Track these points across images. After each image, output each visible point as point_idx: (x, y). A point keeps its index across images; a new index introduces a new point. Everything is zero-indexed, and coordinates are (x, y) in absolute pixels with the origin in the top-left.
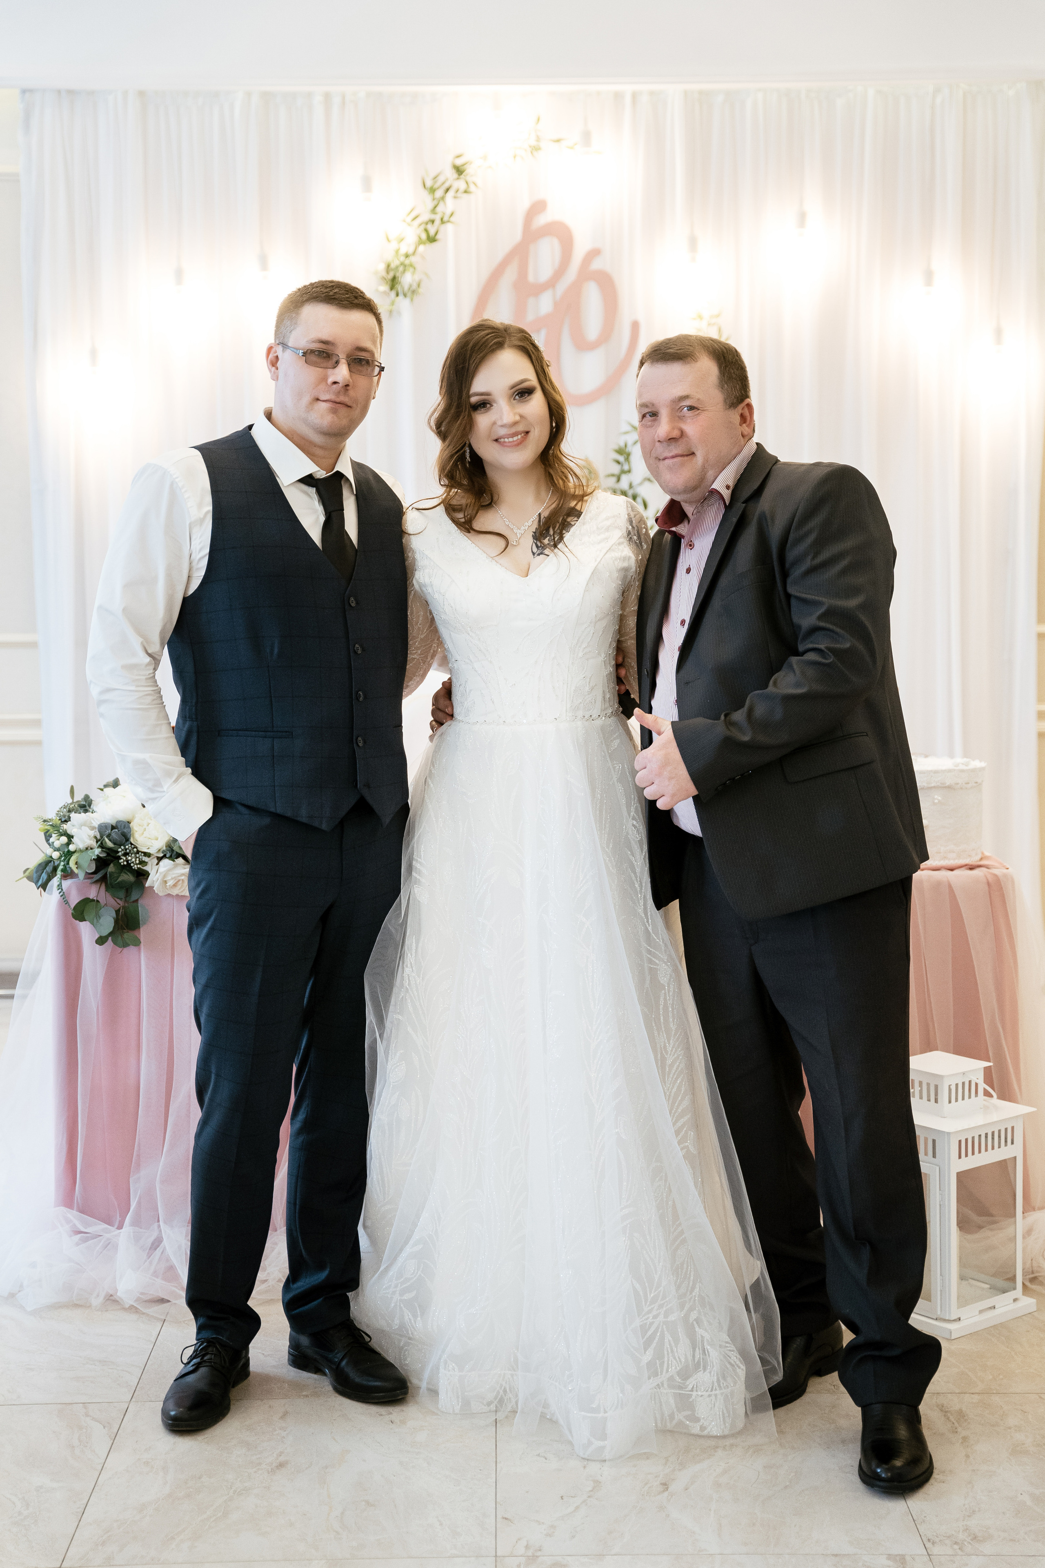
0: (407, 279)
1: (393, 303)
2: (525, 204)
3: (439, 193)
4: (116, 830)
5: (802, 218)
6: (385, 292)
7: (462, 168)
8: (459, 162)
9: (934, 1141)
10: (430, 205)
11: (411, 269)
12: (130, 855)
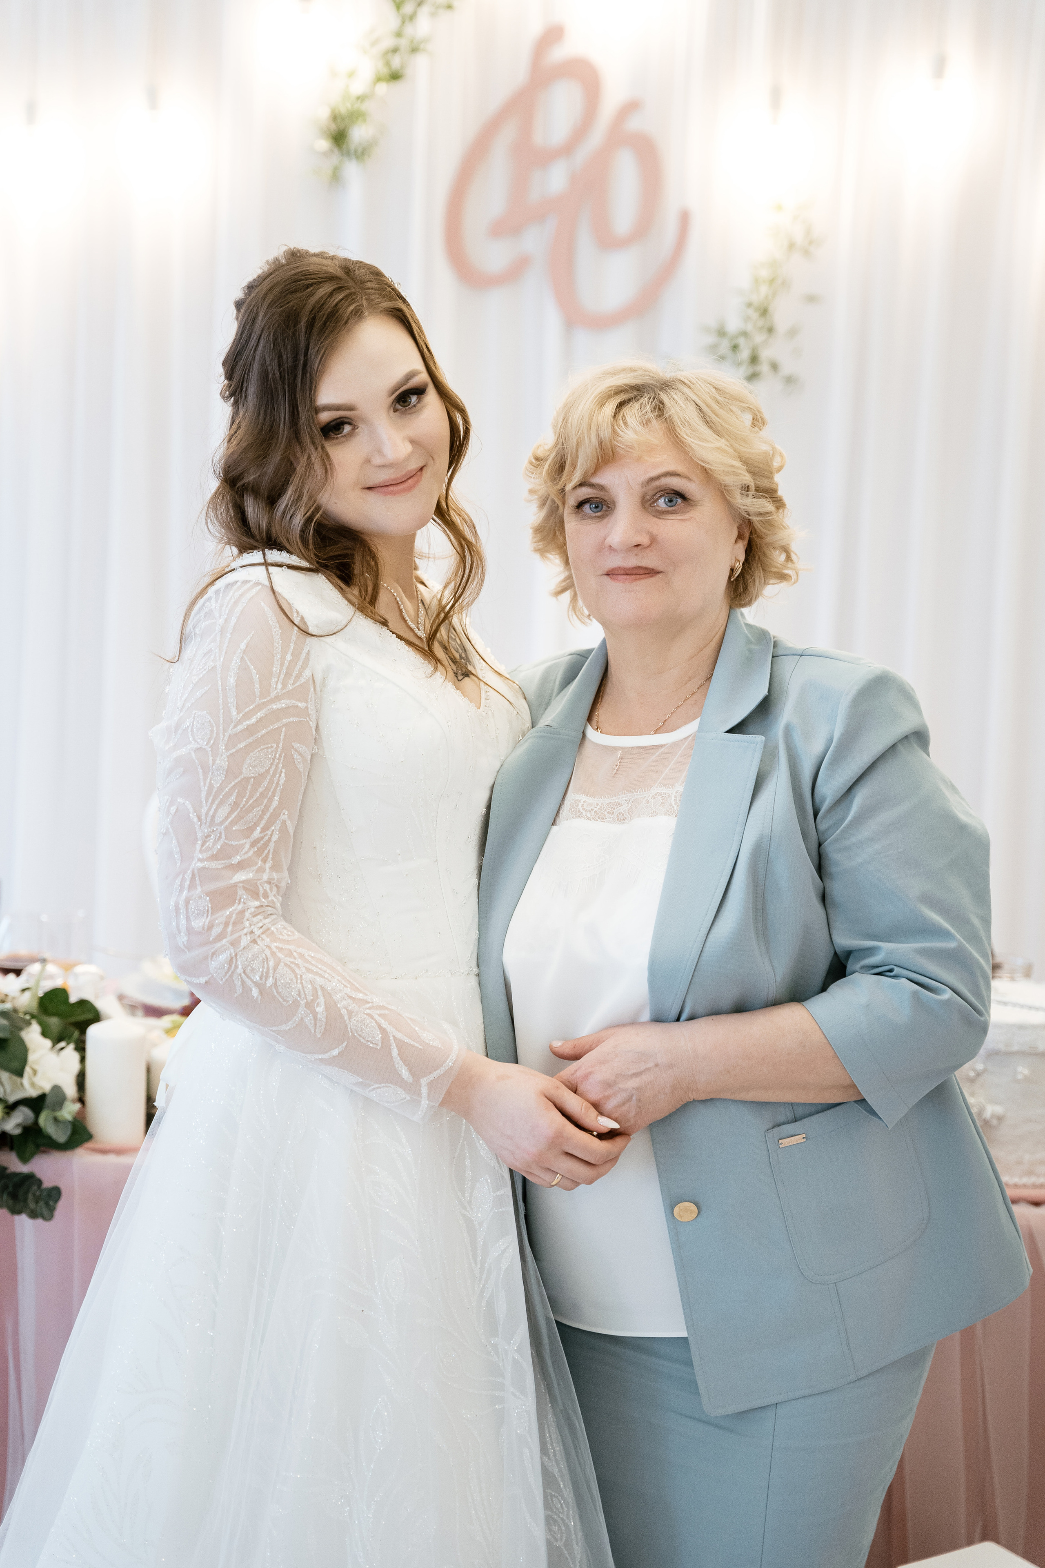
0: (359, 134)
1: (337, 168)
2: (535, 28)
5: (940, 66)
6: (325, 154)
10: (395, 23)
11: (364, 120)
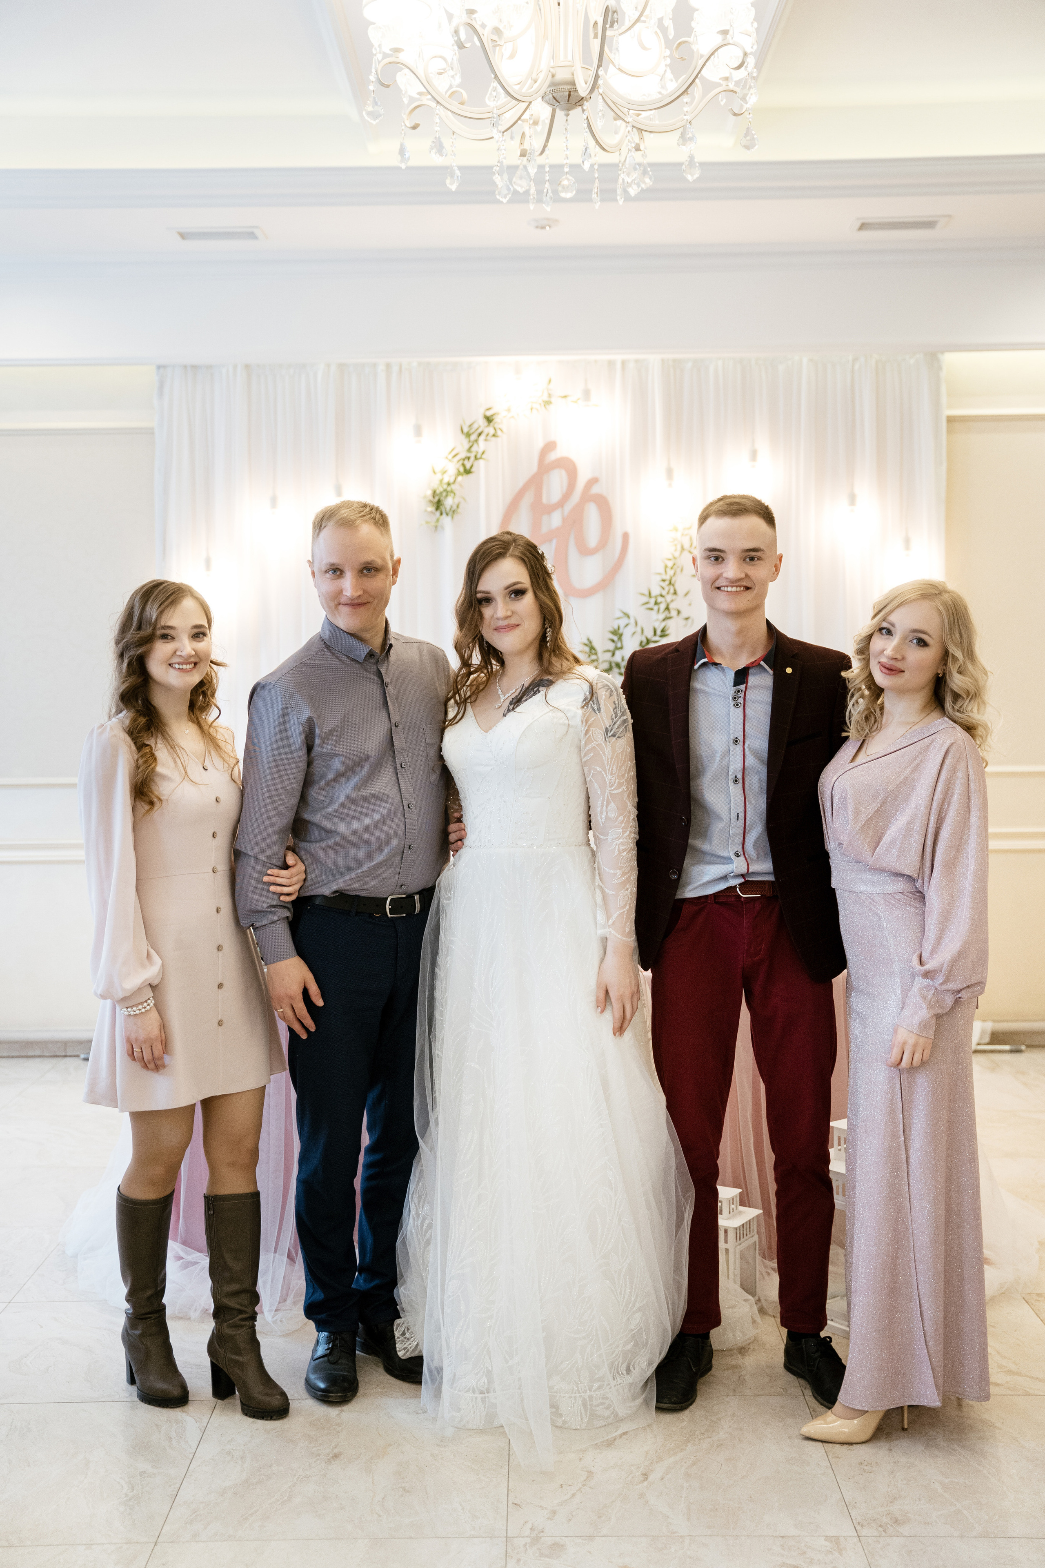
0: (449, 502)
1: (438, 520)
2: (540, 444)
3: (473, 437)
5: (754, 455)
6: (432, 512)
7: (491, 418)
8: (488, 414)
10: (467, 446)
11: (452, 495)
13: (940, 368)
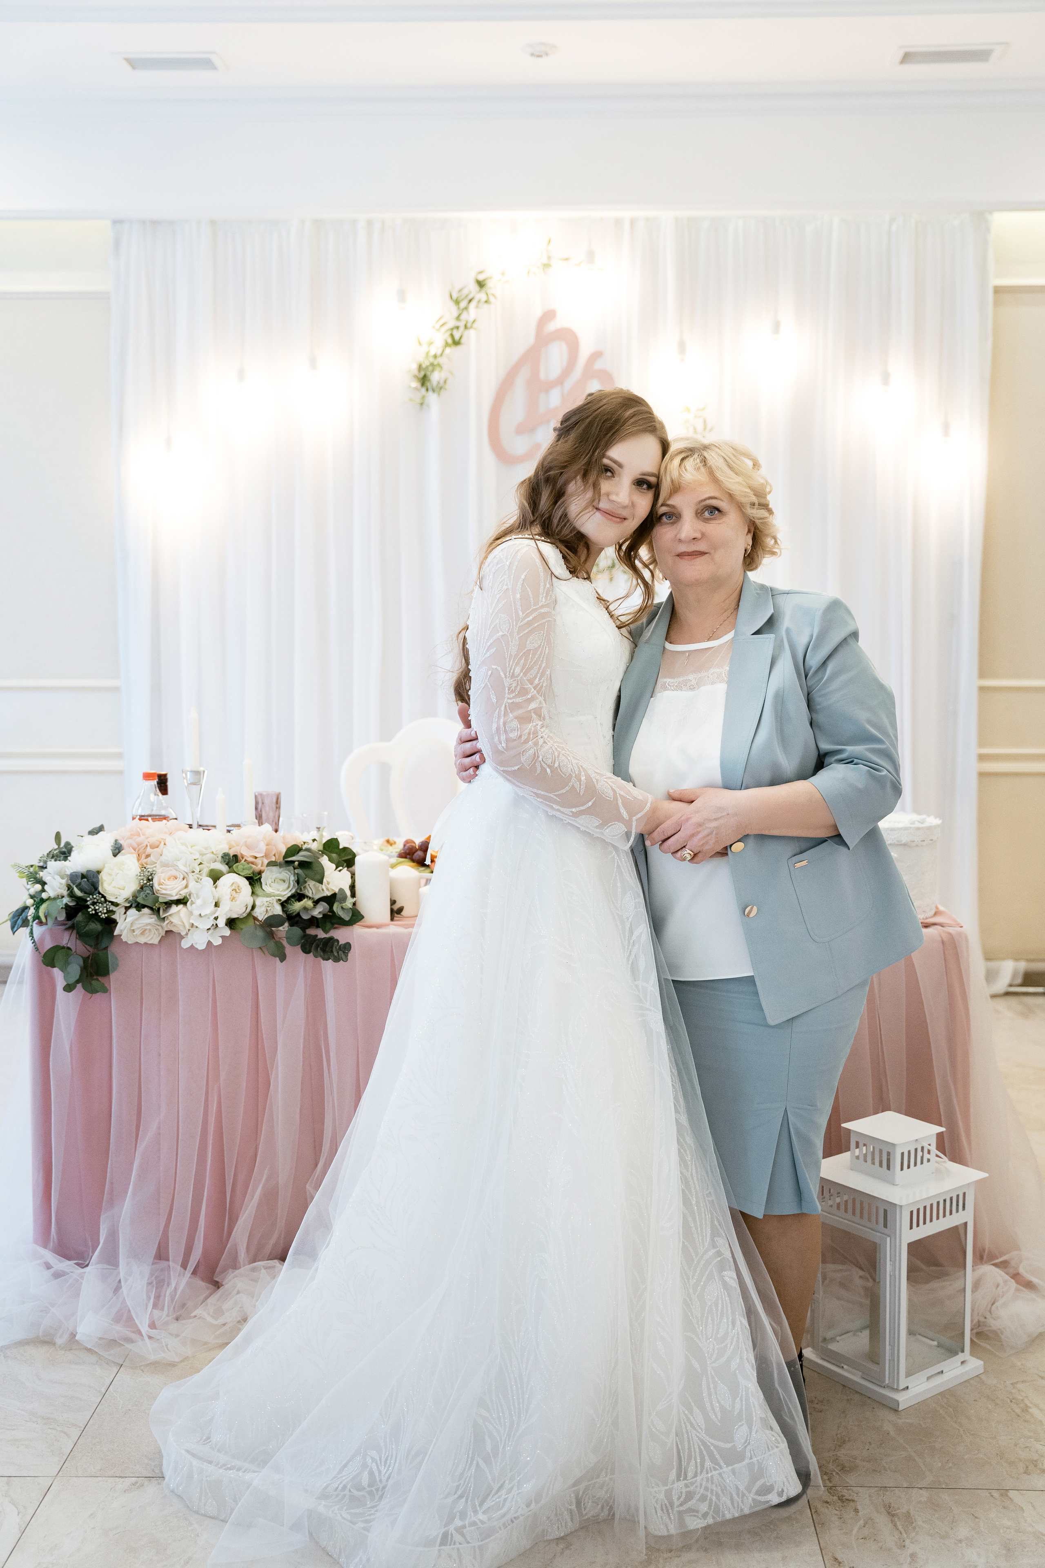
0: (436, 377)
1: (423, 397)
2: (538, 313)
3: (463, 304)
4: (86, 880)
5: (777, 327)
6: (416, 389)
7: (484, 283)
8: (481, 278)
9: (885, 1211)
10: (455, 313)
11: (439, 369)
12: (98, 904)
13: (988, 230)
